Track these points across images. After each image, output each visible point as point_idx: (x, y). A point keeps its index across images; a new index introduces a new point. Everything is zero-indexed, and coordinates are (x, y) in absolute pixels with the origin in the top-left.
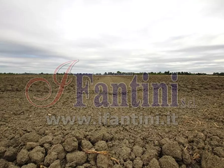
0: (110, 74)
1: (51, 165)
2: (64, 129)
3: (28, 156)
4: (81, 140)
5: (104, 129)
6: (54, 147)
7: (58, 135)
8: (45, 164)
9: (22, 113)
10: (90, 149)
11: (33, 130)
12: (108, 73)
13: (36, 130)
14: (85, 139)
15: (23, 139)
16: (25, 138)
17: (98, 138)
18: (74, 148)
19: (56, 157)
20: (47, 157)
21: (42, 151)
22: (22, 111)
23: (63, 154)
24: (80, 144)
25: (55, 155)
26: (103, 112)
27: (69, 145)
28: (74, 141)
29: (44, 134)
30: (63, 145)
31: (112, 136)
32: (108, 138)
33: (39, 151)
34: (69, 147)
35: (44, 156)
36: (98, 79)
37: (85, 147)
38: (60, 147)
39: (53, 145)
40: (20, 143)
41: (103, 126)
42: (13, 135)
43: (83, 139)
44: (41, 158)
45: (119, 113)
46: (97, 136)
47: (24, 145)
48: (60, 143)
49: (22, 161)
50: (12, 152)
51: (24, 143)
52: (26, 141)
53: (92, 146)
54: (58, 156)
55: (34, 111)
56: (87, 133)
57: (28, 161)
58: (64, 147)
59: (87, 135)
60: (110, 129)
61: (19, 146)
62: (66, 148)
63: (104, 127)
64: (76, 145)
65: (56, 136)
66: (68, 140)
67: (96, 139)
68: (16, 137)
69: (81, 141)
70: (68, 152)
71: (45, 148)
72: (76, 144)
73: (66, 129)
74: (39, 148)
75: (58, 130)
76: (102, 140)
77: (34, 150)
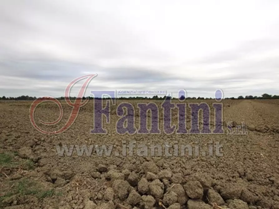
0: (250, 98)
1: (171, 206)
2: (184, 167)
3: (148, 186)
4: (207, 188)
5: (242, 183)
6: (173, 185)
7: (177, 173)
8: (164, 202)
9: (142, 140)
10: (220, 205)
11: (151, 160)
12: (244, 97)
13: (154, 160)
14: (212, 188)
15: (143, 167)
16: (146, 166)
17: (233, 194)
18: (197, 196)
19: (176, 198)
20: (165, 194)
21: (161, 186)
22: (141, 137)
23: (184, 199)
24: (206, 193)
25: (175, 196)
26: (240, 156)
27: (192, 189)
28: (199, 186)
29: (162, 167)
30: (184, 187)
31: (258, 197)
32: (251, 200)
33: (159, 185)
34: (191, 192)
35: (163, 192)
36: (229, 106)
37: (213, 200)
38: (181, 189)
39: (173, 183)
40: (141, 170)
41: (240, 177)
42: (134, 160)
43: (211, 189)
44: (160, 193)
45: (271, 164)
46: (232, 190)
47: (144, 173)
48: (181, 184)
49: (143, 190)
50: (134, 177)
51: (144, 171)
52: (146, 170)
53: (223, 202)
54: (177, 199)
55: (152, 139)
56: (215, 181)
57: (147, 192)
58: (185, 191)
59: (215, 183)
60: (253, 186)
61: (140, 173)
62: (188, 192)
63: (241, 179)
64: (201, 193)
65: (176, 173)
66: (191, 182)
67: (230, 194)
68: (137, 163)
69: (208, 190)
70: (190, 198)
71: (164, 183)
72: (201, 191)
73: (187, 167)
74: (158, 181)
75: (176, 166)
76: (240, 198)
77: (154, 182)
